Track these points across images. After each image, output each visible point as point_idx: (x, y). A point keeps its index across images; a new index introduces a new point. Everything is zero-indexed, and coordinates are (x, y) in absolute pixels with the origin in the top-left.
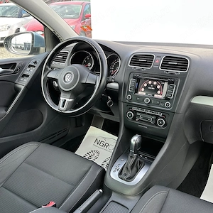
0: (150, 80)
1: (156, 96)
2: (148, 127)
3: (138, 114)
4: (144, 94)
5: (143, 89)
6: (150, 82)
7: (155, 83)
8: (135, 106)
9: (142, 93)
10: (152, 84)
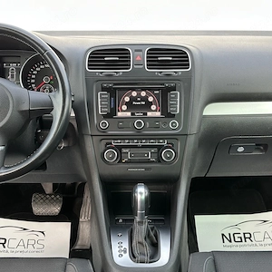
0: (133, 89)
1: (149, 114)
2: (146, 169)
3: (124, 150)
4: (129, 114)
5: (124, 107)
6: (134, 94)
7: (143, 94)
8: (116, 137)
9: (123, 113)
10: (139, 95)
